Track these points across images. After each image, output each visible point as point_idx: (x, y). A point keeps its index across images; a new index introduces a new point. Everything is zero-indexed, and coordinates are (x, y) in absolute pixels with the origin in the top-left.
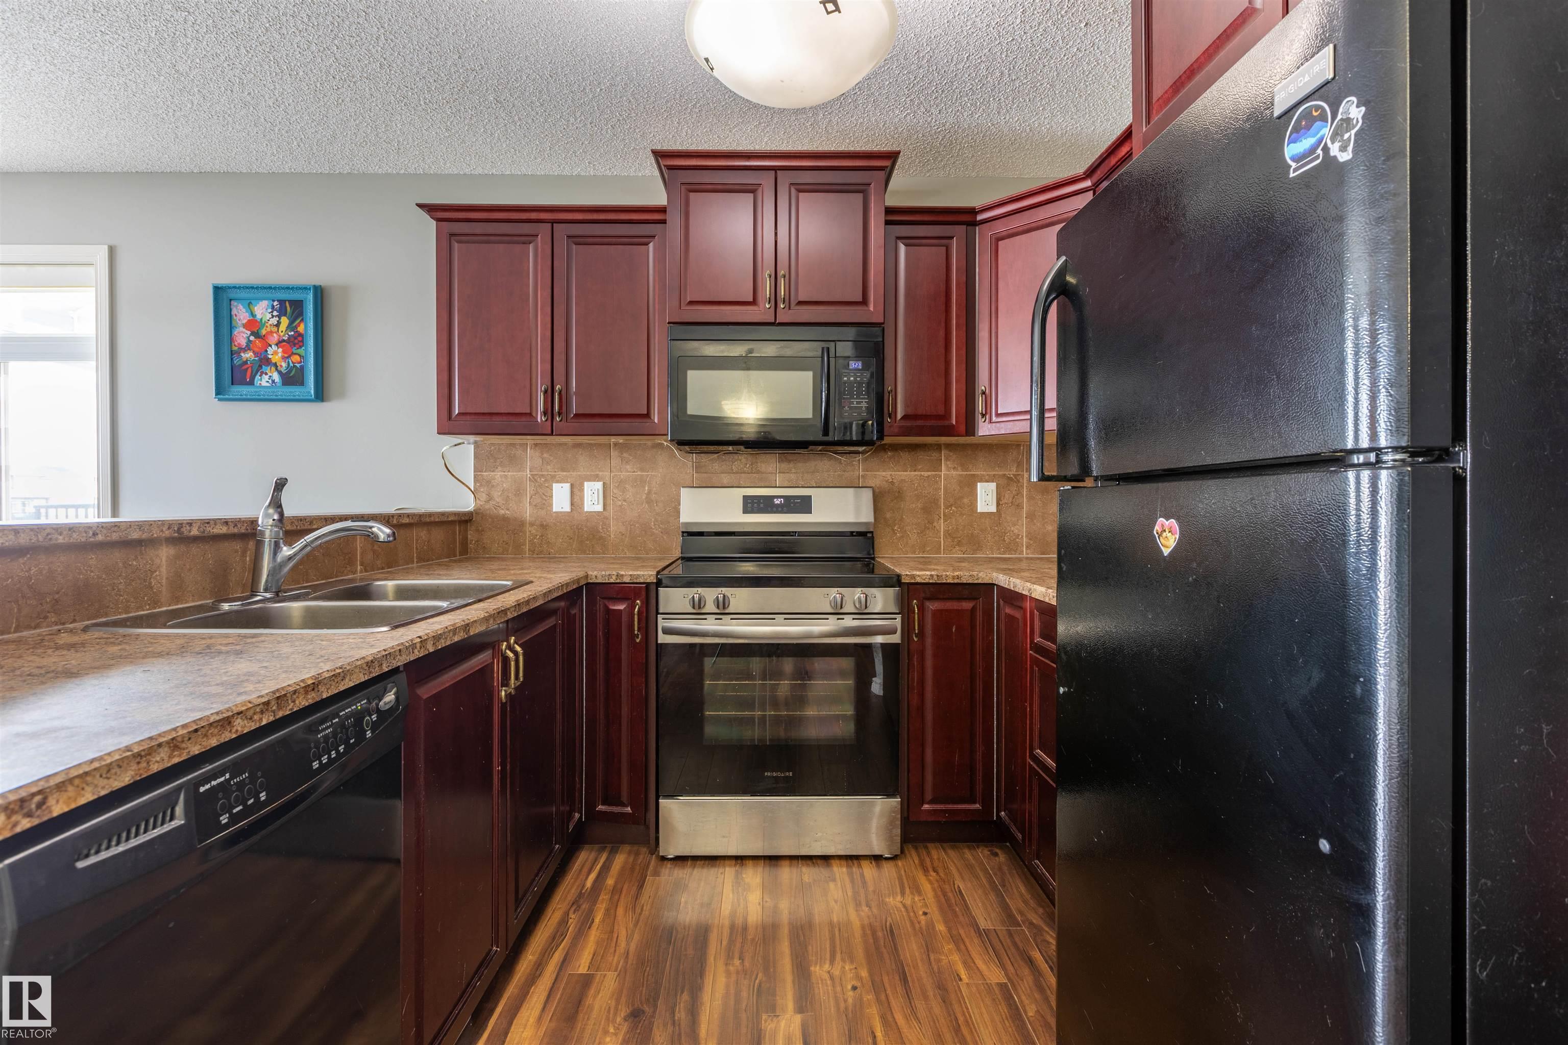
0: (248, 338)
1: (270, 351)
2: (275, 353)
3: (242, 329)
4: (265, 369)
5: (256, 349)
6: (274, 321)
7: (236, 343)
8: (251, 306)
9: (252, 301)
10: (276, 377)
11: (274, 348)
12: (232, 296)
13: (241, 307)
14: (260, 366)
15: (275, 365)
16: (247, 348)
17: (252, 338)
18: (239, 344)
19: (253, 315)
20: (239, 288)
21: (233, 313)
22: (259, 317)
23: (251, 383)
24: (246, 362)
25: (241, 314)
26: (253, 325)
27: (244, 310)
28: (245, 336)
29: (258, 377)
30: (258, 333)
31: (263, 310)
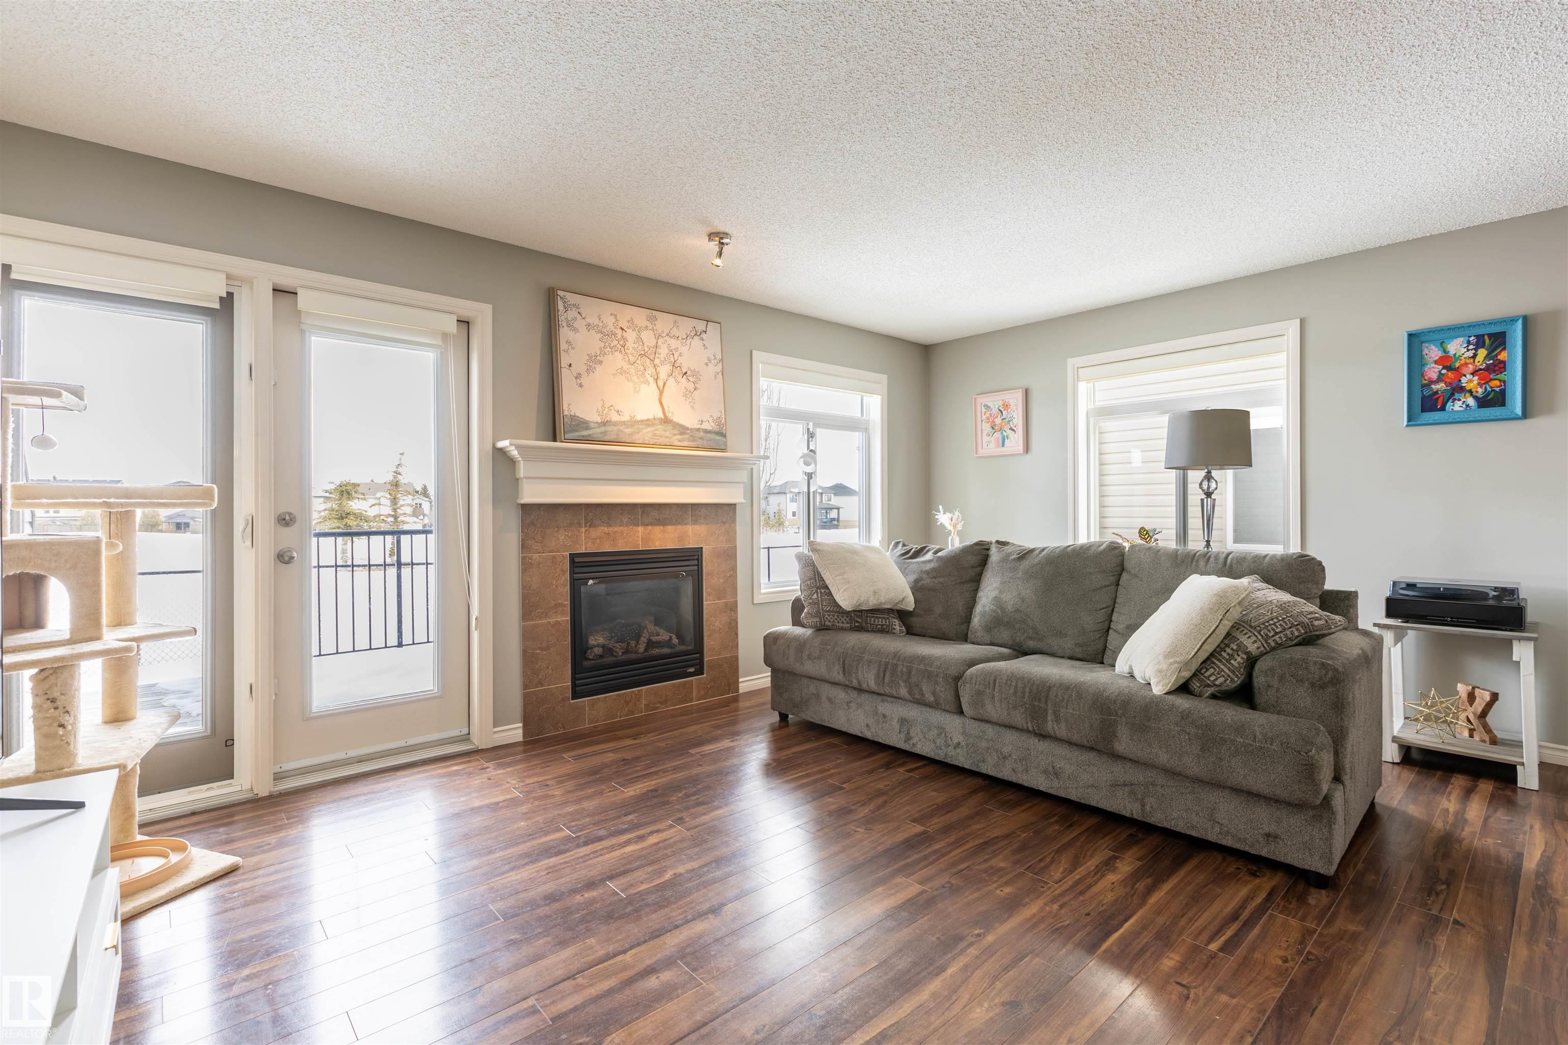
0: (1440, 372)
1: (1464, 380)
2: (1471, 381)
3: (1433, 365)
4: (1460, 395)
5: (1448, 380)
6: (1471, 354)
7: (1426, 378)
8: (1444, 345)
9: (1445, 341)
10: (1471, 401)
11: (1469, 377)
12: (1423, 339)
13: (1433, 347)
14: (1453, 394)
15: (1470, 392)
16: (1439, 380)
17: (1444, 371)
18: (1429, 378)
19: (1445, 351)
20: (1434, 332)
21: (1424, 353)
22: (1452, 353)
23: (1443, 408)
24: (1436, 393)
25: (1433, 352)
26: (1446, 361)
27: (1436, 349)
28: (1436, 370)
29: (1449, 404)
30: (1450, 366)
31: (1457, 347)
